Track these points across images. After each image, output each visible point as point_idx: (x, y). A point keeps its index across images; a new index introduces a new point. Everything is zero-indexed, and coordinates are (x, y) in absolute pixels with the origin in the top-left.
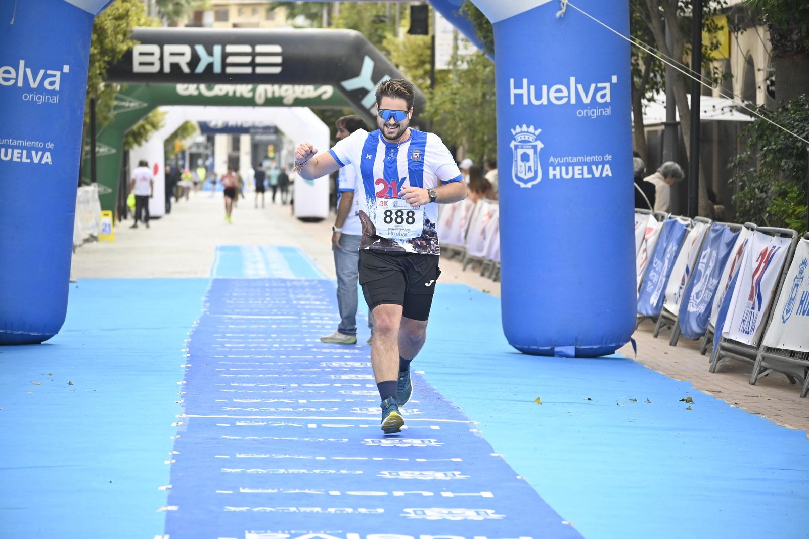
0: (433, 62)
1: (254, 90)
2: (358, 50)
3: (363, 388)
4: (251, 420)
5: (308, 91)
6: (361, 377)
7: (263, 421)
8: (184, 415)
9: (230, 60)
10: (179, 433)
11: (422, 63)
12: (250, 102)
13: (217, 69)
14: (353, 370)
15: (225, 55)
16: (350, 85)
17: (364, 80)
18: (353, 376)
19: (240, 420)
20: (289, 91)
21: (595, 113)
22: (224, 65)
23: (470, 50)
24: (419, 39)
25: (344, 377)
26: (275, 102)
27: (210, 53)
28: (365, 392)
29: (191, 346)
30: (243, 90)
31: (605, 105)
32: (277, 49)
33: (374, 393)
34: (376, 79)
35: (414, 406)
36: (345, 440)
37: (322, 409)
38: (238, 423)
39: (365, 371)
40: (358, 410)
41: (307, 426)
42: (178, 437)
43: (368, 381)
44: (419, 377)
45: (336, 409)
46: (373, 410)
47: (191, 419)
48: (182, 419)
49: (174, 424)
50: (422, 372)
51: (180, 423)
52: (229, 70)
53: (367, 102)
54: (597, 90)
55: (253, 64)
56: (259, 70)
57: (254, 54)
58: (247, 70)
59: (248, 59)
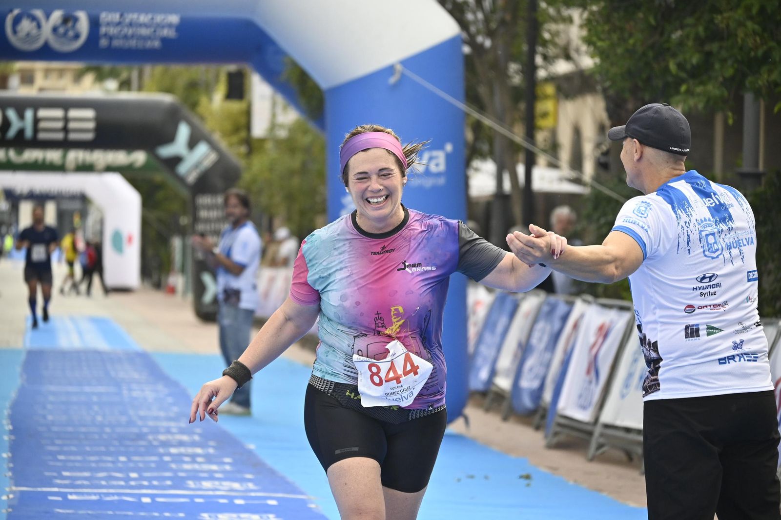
0: (248, 127)
1: (64, 156)
2: (173, 116)
3: (194, 461)
4: (82, 494)
5: (120, 157)
6: (190, 450)
7: (95, 494)
8: (14, 488)
9: (42, 125)
10: (10, 507)
11: (236, 129)
12: (60, 168)
13: (29, 133)
14: (181, 444)
15: (36, 121)
16: (166, 151)
17: (179, 146)
18: (182, 450)
19: (71, 494)
20: (100, 157)
22: (36, 130)
23: (290, 116)
24: (236, 106)
25: (173, 450)
26: (86, 168)
27: (21, 116)
28: (196, 467)
29: (13, 419)
30: (53, 156)
31: (438, 175)
32: (89, 113)
33: (206, 467)
34: (192, 144)
35: (250, 480)
36: (181, 515)
37: (155, 483)
38: (70, 497)
39: (194, 444)
40: (191, 484)
41: (140, 500)
42: (10, 510)
43: (199, 455)
44: (250, 452)
45: (169, 483)
46: (206, 484)
47: (22, 492)
48: (12, 492)
49: (4, 498)
50: (252, 446)
51: (11, 496)
52: (42, 136)
53: (183, 169)
54: (431, 159)
55: (65, 130)
56: (73, 136)
57: (66, 120)
58: (60, 136)
59: (60, 125)
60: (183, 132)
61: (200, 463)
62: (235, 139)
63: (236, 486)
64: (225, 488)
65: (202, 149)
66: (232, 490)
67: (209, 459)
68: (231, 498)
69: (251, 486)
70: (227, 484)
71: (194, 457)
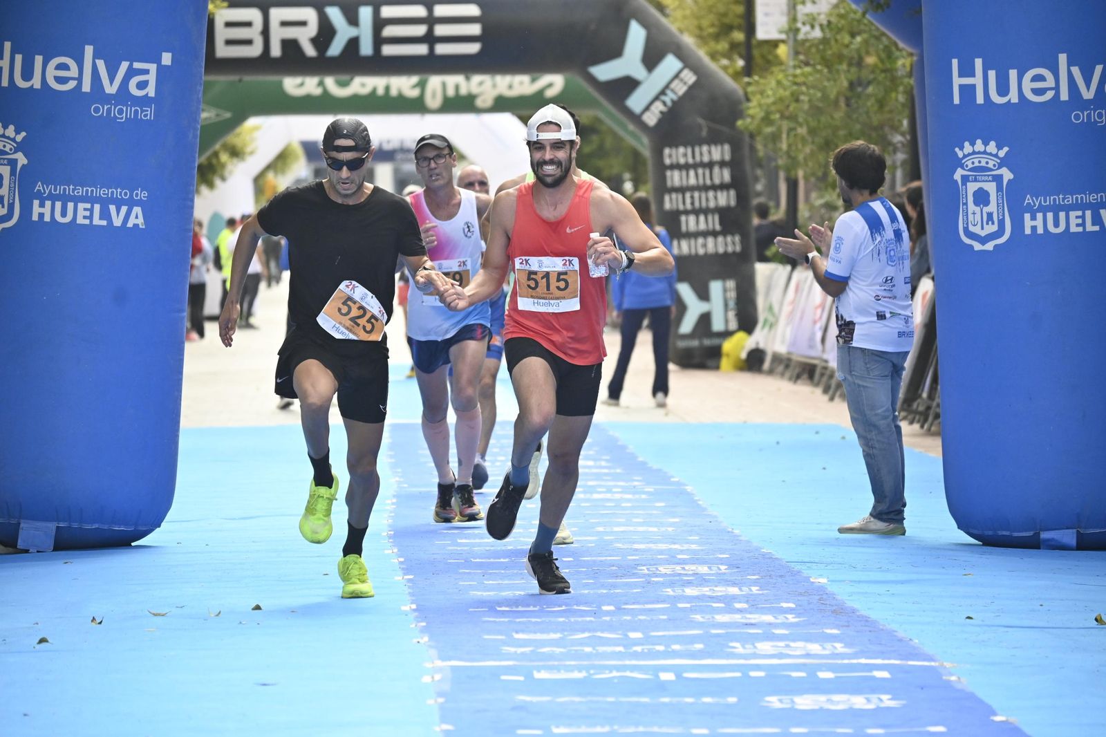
0: (749, 26)
1: (422, 85)
2: (616, 11)
3: (731, 609)
4: (558, 669)
5: (520, 84)
6: (720, 590)
7: (580, 669)
8: (439, 663)
9: (389, 31)
10: (440, 694)
11: (726, 29)
12: (416, 106)
13: (366, 49)
14: (701, 580)
15: (379, 24)
16: (605, 71)
17: (629, 63)
18: (706, 590)
19: (539, 669)
20: (486, 86)
22: (379, 41)
25: (689, 591)
26: (460, 104)
27: (353, 20)
28: (737, 617)
30: (403, 84)
32: (473, 10)
33: (754, 618)
34: (651, 59)
35: (834, 638)
36: (732, 700)
37: (676, 647)
38: (537, 675)
39: (723, 580)
40: (738, 647)
41: (658, 676)
42: (441, 700)
43: (734, 598)
44: (821, 589)
45: (699, 646)
46: (765, 647)
47: (454, 668)
48: (437, 670)
49: (427, 679)
50: (823, 581)
51: (437, 677)
52: (388, 50)
53: (636, 102)
55: (430, 39)
56: (441, 49)
57: (431, 21)
58: (422, 49)
59: (420, 30)
60: (636, 36)
61: (740, 611)
62: (723, 46)
63: (815, 648)
64: (798, 653)
65: (670, 64)
66: (808, 655)
67: (754, 604)
68: (812, 670)
69: (840, 647)
70: (799, 647)
71: (729, 600)
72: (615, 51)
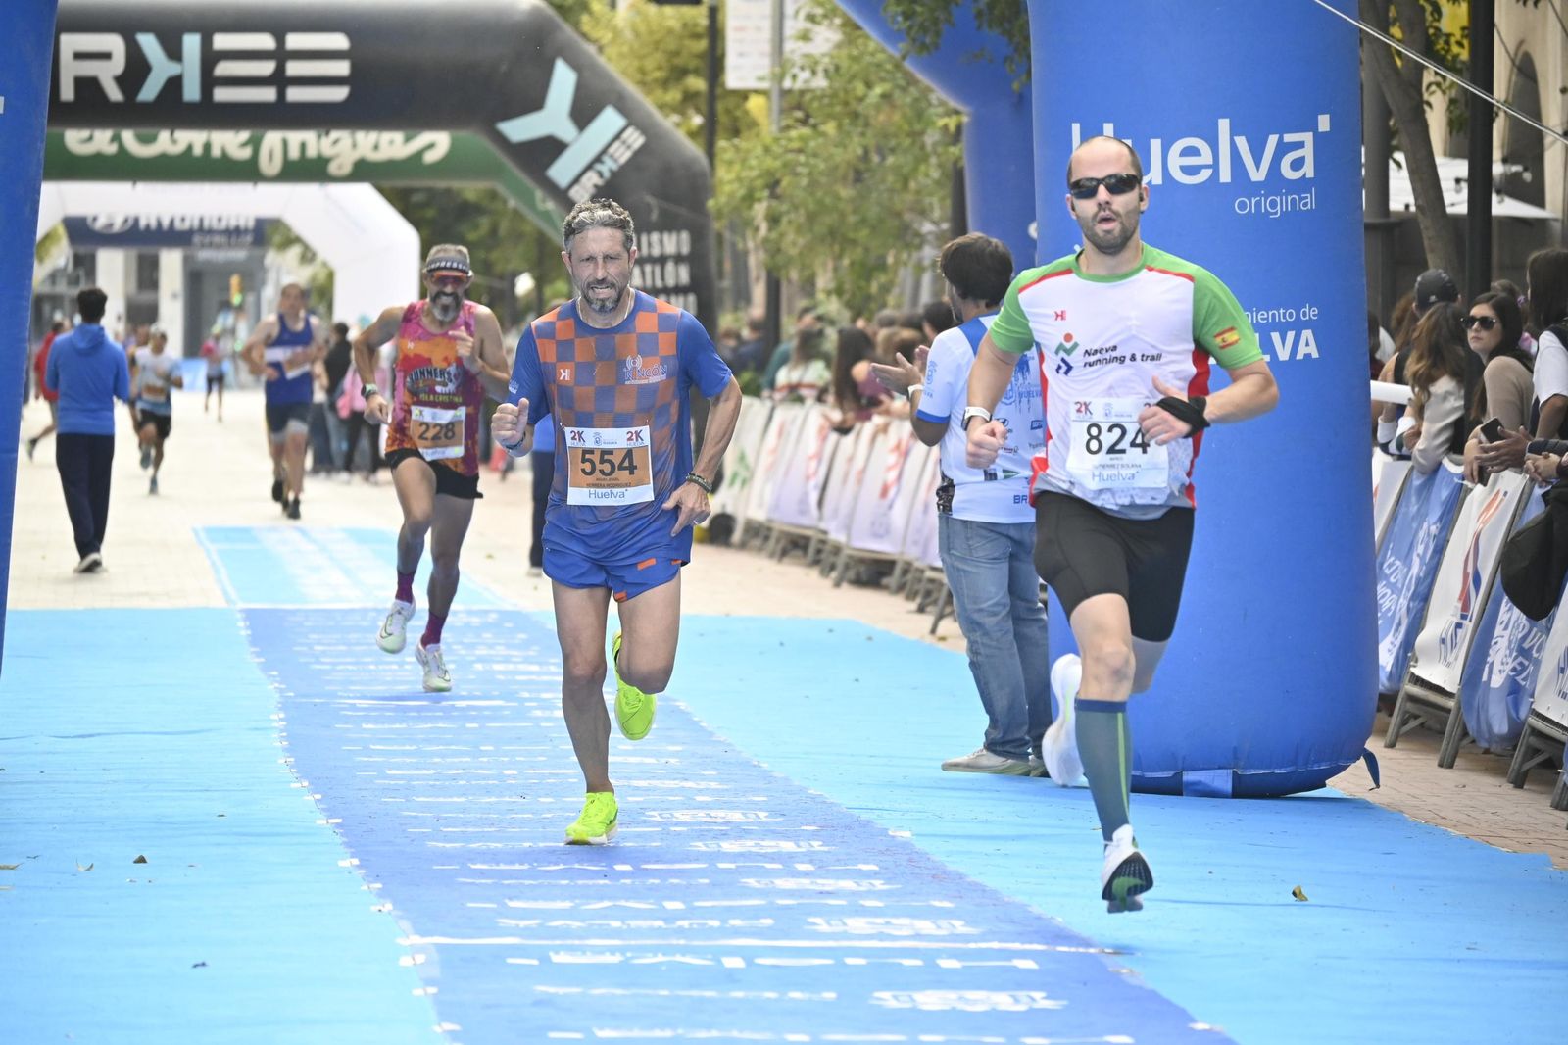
0: (715, 70)
1: (255, 143)
2: (539, 46)
3: (793, 871)
4: (583, 950)
5: (390, 145)
6: (769, 846)
7: (612, 951)
8: (417, 940)
9: (223, 69)
10: (429, 982)
11: (678, 73)
12: (246, 172)
13: (192, 92)
14: (739, 831)
15: (210, 58)
16: (520, 129)
17: (552, 118)
18: (750, 845)
19: (556, 950)
20: (345, 146)
21: (1282, 204)
22: (209, 81)
23: (824, 41)
25: (728, 846)
26: (307, 170)
27: (174, 53)
28: (806, 883)
30: (230, 142)
31: (1302, 185)
32: (339, 41)
33: (829, 884)
34: (583, 113)
35: (948, 913)
36: (830, 995)
37: (736, 923)
38: (556, 958)
39: (768, 832)
40: (821, 924)
41: (720, 961)
42: (432, 990)
44: (907, 846)
45: (768, 922)
46: (857, 924)
47: (440, 947)
48: (415, 950)
49: (405, 961)
50: (906, 835)
51: (421, 958)
52: (221, 95)
53: (561, 171)
54: (1282, 149)
55: (279, 80)
56: (296, 95)
57: (281, 55)
58: (267, 95)
59: (266, 68)
60: (563, 81)
61: (807, 874)
62: (674, 95)
63: (926, 926)
64: (905, 933)
65: (610, 120)
66: (919, 937)
67: (822, 865)
68: (929, 956)
69: (959, 926)
70: (904, 925)
71: (786, 859)
72: (534, 102)
